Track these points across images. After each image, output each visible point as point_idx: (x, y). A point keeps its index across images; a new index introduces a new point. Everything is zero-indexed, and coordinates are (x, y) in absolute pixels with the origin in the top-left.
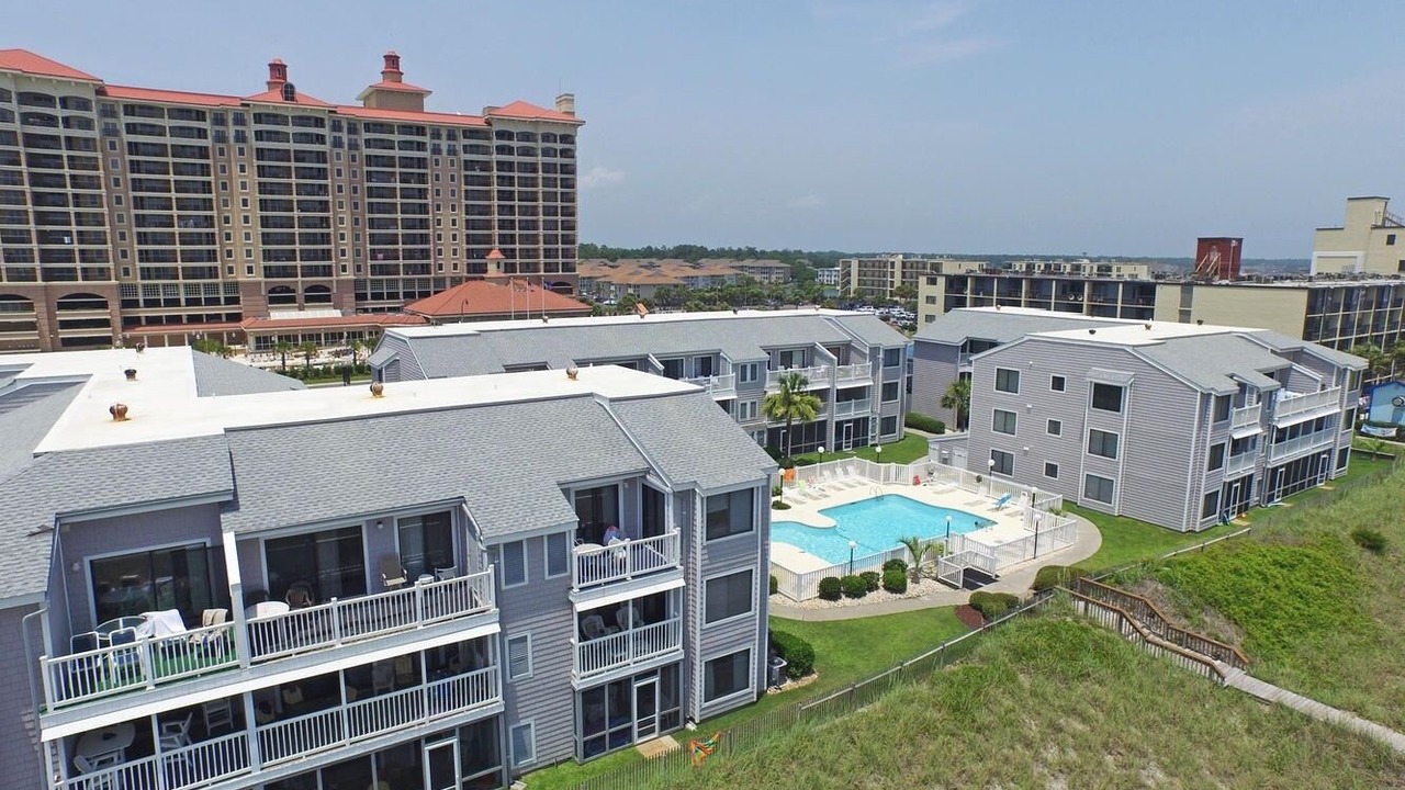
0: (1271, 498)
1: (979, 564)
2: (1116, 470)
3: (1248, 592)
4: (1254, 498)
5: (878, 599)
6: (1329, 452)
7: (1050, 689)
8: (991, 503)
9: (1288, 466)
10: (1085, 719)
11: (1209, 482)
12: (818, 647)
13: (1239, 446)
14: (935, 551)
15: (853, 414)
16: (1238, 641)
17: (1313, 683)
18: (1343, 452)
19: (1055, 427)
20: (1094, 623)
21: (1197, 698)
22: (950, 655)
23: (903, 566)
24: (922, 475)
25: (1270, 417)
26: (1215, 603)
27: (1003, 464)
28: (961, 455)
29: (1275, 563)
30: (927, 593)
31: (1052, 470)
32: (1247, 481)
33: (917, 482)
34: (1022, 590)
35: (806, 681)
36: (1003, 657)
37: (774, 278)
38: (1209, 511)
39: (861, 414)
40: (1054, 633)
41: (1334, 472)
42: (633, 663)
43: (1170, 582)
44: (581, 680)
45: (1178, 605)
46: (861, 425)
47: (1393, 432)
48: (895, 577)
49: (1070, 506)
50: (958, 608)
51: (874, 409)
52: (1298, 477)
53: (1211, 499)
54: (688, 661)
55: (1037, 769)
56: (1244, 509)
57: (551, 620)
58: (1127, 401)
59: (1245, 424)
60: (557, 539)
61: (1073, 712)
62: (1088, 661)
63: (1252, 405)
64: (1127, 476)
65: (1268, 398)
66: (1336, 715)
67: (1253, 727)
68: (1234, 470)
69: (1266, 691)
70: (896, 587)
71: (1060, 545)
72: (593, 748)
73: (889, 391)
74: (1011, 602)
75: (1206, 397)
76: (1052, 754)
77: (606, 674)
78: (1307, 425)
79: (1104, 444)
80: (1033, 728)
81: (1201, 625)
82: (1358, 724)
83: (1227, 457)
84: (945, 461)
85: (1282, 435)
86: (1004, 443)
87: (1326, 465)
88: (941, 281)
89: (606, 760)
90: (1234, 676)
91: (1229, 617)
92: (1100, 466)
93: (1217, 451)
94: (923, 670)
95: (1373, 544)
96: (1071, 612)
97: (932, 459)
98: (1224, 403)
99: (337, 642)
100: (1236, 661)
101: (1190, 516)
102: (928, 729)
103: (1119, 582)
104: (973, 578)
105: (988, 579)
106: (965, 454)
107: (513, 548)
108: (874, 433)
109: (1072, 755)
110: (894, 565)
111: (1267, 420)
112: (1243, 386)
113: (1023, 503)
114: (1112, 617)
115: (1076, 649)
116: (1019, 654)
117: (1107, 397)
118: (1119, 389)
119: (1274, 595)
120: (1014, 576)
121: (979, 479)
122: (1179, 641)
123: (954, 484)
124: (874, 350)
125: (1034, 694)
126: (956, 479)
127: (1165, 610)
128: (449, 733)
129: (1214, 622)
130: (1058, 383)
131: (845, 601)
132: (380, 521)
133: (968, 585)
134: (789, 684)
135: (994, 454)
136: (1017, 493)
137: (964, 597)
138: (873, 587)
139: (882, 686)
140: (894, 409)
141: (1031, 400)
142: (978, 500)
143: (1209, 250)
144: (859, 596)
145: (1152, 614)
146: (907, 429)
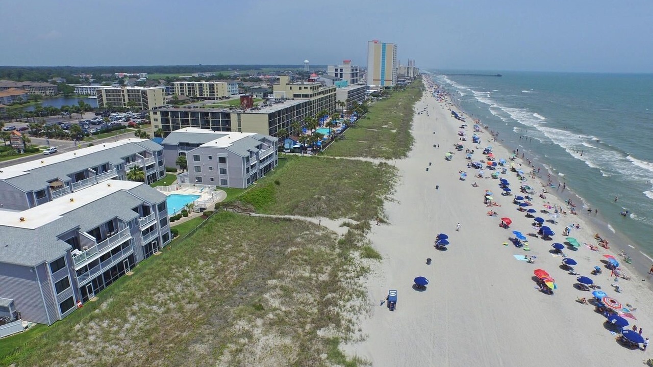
0: (261, 176)
1: (203, 207)
2: (227, 177)
3: (255, 199)
4: (258, 177)
5: (183, 219)
6: (273, 162)
7: (223, 224)
8: (199, 191)
9: (264, 168)
10: (230, 227)
11: (247, 176)
12: (178, 229)
13: (252, 167)
14: (192, 206)
15: (151, 172)
16: (253, 208)
17: (265, 212)
18: (276, 161)
19: (211, 169)
20: (228, 212)
21: (248, 219)
22: (204, 224)
23: (186, 211)
24: (178, 187)
25: (258, 157)
26: (249, 203)
27: (199, 180)
28: (187, 180)
29: (260, 192)
30: (192, 215)
31: (212, 179)
32: (255, 174)
33: (177, 189)
34: (213, 209)
35: (178, 236)
36: (214, 221)
37: (48, 93)
38: (248, 183)
39: (154, 172)
40: (222, 215)
41: (275, 166)
42: (151, 238)
43: (241, 200)
44: (144, 243)
45: (243, 204)
46: (154, 175)
47: (289, 151)
48: (185, 213)
49: (218, 188)
50: (201, 216)
51: (157, 170)
52: (267, 170)
53: (248, 180)
54: (159, 237)
55: (224, 236)
56: (256, 180)
57: (137, 234)
58: (227, 160)
59: (253, 161)
60: (136, 219)
61: (227, 227)
62: (228, 218)
63: (254, 156)
64: (230, 178)
65: (257, 154)
66: (267, 215)
67: (256, 221)
68: (252, 172)
69: (258, 215)
70: (186, 215)
71: (218, 198)
72: (148, 256)
73: (160, 163)
74: (212, 212)
75: (243, 158)
76: (226, 233)
77: (147, 242)
78: (267, 157)
79: (223, 172)
80: (222, 231)
81: (247, 207)
82: (269, 216)
83: (250, 170)
84: (183, 182)
85: (261, 161)
86: (198, 174)
87: (273, 165)
88: (159, 113)
89: (150, 258)
90: (253, 214)
91: (252, 204)
92: (224, 177)
93: (248, 169)
94: (200, 227)
95: (278, 183)
96: (224, 211)
97: (178, 180)
98: (248, 158)
99: (109, 246)
100: (253, 212)
101: (244, 185)
102: (205, 235)
103: (232, 203)
104: (202, 210)
105: (205, 209)
106: (188, 179)
107: (130, 222)
108: (158, 177)
109: (229, 233)
110: (184, 211)
111: (258, 158)
112: (251, 152)
113: (207, 189)
114: (231, 210)
115: (227, 216)
116: (217, 220)
117: (222, 160)
118: (225, 158)
119: (259, 198)
120: (210, 207)
121: (194, 185)
122: (244, 211)
123: (188, 188)
124: (154, 152)
125: (221, 226)
126: (188, 186)
127: (241, 206)
128: (126, 258)
129: (250, 206)
130: (210, 158)
131: (176, 221)
132: (102, 225)
133: (201, 211)
134: (175, 238)
135: (197, 178)
136: (205, 187)
137: (202, 214)
138: (181, 217)
139: (194, 232)
140: (162, 168)
141: (204, 163)
142: (195, 191)
143: (244, 99)
144: (179, 219)
145: (239, 207)
146: (166, 173)
